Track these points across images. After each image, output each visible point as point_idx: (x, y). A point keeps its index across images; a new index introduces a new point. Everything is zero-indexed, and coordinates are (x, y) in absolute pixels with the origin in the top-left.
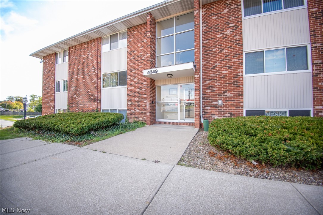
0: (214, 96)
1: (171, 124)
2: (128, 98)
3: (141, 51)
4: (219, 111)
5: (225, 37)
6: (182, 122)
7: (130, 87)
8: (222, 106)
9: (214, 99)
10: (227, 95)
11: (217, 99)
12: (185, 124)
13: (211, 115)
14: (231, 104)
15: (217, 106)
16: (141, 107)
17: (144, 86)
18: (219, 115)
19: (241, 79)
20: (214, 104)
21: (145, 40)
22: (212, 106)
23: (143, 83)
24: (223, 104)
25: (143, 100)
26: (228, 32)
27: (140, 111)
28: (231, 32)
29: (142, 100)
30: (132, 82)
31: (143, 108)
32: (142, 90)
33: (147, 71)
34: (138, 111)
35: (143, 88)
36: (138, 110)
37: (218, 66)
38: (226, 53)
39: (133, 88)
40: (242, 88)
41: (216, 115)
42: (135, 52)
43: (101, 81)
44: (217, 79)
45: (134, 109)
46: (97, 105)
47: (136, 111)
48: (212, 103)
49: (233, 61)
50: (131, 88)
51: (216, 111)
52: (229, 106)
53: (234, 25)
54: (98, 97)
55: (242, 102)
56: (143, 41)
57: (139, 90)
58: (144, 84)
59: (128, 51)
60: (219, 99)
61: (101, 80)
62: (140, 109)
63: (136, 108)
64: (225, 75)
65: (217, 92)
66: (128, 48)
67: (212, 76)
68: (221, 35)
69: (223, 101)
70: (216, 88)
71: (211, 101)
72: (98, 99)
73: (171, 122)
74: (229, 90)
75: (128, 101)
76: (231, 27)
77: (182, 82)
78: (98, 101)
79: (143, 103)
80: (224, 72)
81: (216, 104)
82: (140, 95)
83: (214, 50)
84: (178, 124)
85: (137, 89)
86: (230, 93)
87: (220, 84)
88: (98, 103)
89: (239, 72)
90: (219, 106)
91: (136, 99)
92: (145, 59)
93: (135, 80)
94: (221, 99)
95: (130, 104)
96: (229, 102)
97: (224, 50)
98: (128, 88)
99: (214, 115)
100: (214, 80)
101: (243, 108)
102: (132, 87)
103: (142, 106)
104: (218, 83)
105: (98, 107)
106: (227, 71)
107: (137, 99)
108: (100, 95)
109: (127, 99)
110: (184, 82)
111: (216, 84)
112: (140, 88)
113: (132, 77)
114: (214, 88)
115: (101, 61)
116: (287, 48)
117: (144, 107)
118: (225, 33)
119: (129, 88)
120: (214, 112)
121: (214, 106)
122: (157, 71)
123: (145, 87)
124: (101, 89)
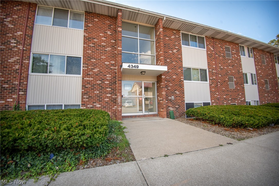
0: (169, 93)
1: (137, 117)
2: (83, 90)
3: (104, 41)
4: (172, 104)
5: (173, 54)
6: (147, 115)
7: (87, 77)
8: (174, 100)
9: (169, 95)
10: (176, 93)
11: (171, 95)
12: (150, 116)
13: (168, 107)
14: (179, 99)
15: (171, 100)
16: (103, 101)
17: (108, 78)
18: (172, 107)
19: (183, 83)
20: (169, 99)
21: (109, 32)
22: (168, 100)
23: (106, 75)
24: (175, 99)
25: (106, 94)
26: (175, 51)
27: (101, 106)
28: (176, 51)
29: (104, 94)
30: (90, 72)
31: (106, 103)
32: (104, 82)
33: (128, 64)
34: (98, 106)
35: (106, 81)
36: (99, 104)
37: (171, 72)
38: (174, 64)
39: (92, 79)
40: (184, 88)
41: (171, 107)
42: (95, 40)
43: (29, 62)
44: (170, 81)
45: (92, 104)
46: (18, 98)
47: (96, 106)
48: (168, 98)
49: (178, 71)
50: (88, 79)
51: (171, 104)
52: (178, 100)
53: (177, 48)
54: (20, 86)
55: (184, 98)
56: (106, 32)
57: (100, 82)
58: (108, 77)
59: (84, 36)
60: (172, 95)
61: (29, 60)
62: (102, 104)
63: (96, 103)
64: (174, 79)
65: (171, 90)
66: (84, 32)
67: (167, 79)
68: (171, 52)
69: (174, 97)
70: (170, 87)
71: (168, 97)
72: (19, 89)
73: (137, 116)
74: (177, 89)
75: (82, 93)
76: (176, 48)
77: (146, 80)
78: (19, 91)
79: (106, 97)
80: (174, 77)
81: (171, 99)
82: (101, 87)
83: (168, 60)
84: (144, 117)
85: (98, 81)
86: (178, 91)
87: (172, 85)
88: (19, 94)
89: (182, 78)
90: (172, 100)
91: (95, 92)
92: (108, 51)
93: (95, 70)
94: (173, 95)
95: (87, 98)
96: (178, 98)
97: (173, 62)
98: (83, 79)
99: (170, 107)
100: (168, 81)
101: (184, 101)
102: (90, 78)
103: (105, 100)
104: (171, 84)
105: (18, 102)
106: (176, 77)
107: (98, 92)
108: (25, 83)
109: (82, 92)
110: (147, 80)
111: (170, 85)
112: (103, 80)
113: (90, 66)
114: (169, 87)
115: (32, 34)
116: (200, 69)
117: (107, 101)
118: (174, 51)
119: (85, 79)
120: (170, 105)
121: (169, 100)
122: (138, 67)
123: (108, 80)
124: (28, 75)
